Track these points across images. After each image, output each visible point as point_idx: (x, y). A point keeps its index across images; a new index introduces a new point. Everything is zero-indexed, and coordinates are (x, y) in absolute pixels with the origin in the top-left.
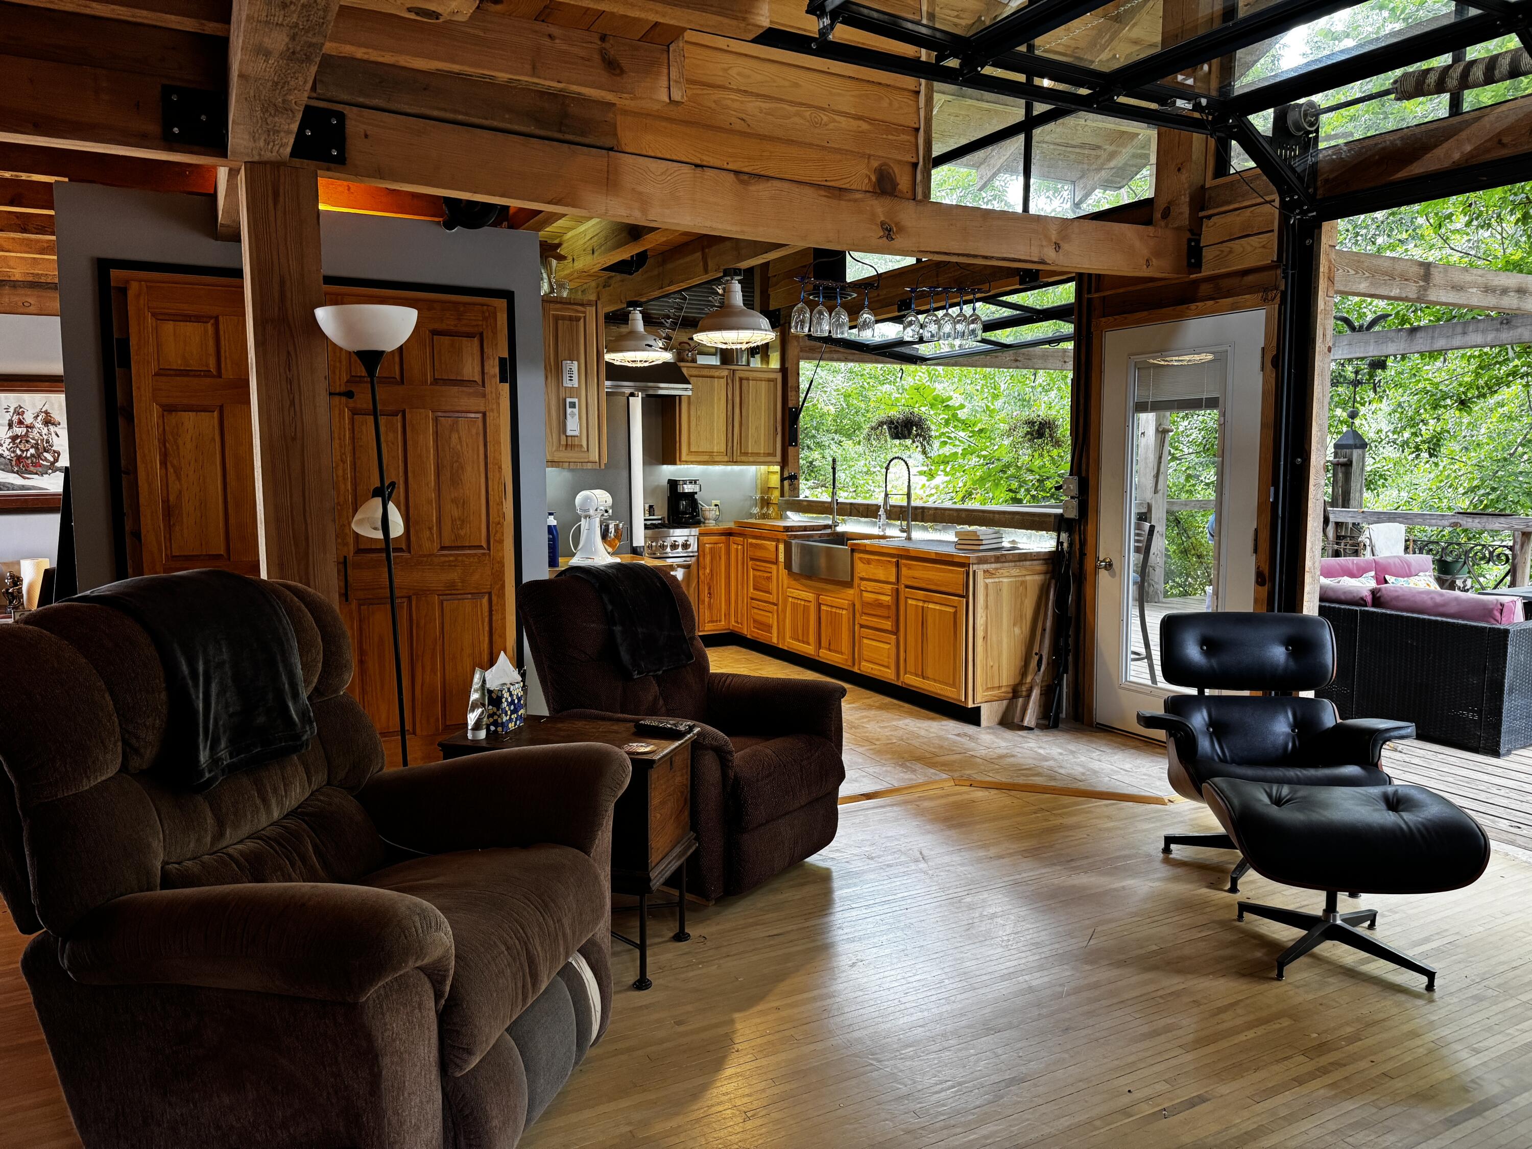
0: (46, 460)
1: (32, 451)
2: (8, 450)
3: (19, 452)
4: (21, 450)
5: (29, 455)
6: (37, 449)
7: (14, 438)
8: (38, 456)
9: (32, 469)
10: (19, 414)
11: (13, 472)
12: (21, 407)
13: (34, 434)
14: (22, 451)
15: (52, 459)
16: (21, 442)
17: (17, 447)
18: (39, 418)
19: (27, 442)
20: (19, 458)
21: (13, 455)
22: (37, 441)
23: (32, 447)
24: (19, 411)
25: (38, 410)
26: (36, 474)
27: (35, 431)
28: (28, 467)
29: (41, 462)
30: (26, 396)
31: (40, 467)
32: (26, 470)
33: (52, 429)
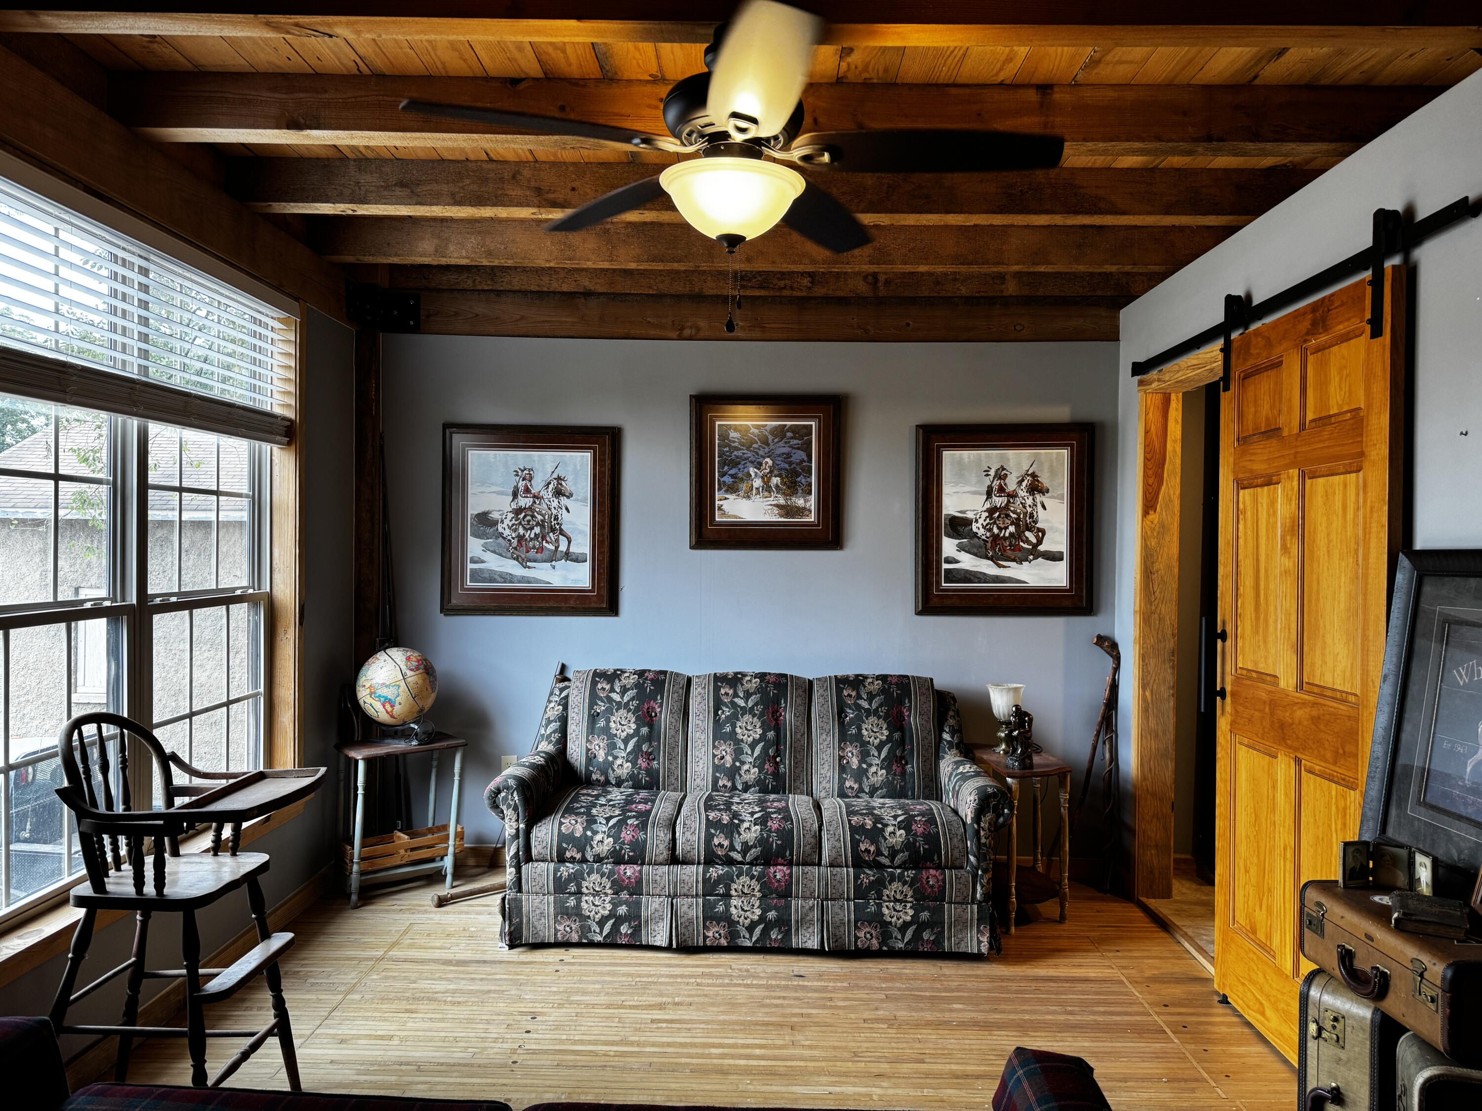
0: (1027, 541)
1: (1012, 529)
2: (984, 527)
4: (998, 528)
5: (1007, 535)
6: (1017, 526)
7: (991, 511)
8: (1018, 536)
9: (1009, 553)
10: (1000, 478)
11: (987, 558)
12: (1004, 469)
13: (1017, 505)
14: (1000, 529)
15: (1034, 541)
16: (999, 516)
17: (995, 523)
18: (1024, 484)
19: (1007, 516)
20: (996, 538)
21: (988, 534)
22: (1018, 514)
23: (1012, 524)
24: (1001, 474)
25: (1023, 473)
26: (1013, 560)
27: (1018, 501)
28: (1005, 551)
29: (1021, 544)
30: (1011, 453)
31: (1020, 550)
32: (1002, 555)
33: (1039, 498)
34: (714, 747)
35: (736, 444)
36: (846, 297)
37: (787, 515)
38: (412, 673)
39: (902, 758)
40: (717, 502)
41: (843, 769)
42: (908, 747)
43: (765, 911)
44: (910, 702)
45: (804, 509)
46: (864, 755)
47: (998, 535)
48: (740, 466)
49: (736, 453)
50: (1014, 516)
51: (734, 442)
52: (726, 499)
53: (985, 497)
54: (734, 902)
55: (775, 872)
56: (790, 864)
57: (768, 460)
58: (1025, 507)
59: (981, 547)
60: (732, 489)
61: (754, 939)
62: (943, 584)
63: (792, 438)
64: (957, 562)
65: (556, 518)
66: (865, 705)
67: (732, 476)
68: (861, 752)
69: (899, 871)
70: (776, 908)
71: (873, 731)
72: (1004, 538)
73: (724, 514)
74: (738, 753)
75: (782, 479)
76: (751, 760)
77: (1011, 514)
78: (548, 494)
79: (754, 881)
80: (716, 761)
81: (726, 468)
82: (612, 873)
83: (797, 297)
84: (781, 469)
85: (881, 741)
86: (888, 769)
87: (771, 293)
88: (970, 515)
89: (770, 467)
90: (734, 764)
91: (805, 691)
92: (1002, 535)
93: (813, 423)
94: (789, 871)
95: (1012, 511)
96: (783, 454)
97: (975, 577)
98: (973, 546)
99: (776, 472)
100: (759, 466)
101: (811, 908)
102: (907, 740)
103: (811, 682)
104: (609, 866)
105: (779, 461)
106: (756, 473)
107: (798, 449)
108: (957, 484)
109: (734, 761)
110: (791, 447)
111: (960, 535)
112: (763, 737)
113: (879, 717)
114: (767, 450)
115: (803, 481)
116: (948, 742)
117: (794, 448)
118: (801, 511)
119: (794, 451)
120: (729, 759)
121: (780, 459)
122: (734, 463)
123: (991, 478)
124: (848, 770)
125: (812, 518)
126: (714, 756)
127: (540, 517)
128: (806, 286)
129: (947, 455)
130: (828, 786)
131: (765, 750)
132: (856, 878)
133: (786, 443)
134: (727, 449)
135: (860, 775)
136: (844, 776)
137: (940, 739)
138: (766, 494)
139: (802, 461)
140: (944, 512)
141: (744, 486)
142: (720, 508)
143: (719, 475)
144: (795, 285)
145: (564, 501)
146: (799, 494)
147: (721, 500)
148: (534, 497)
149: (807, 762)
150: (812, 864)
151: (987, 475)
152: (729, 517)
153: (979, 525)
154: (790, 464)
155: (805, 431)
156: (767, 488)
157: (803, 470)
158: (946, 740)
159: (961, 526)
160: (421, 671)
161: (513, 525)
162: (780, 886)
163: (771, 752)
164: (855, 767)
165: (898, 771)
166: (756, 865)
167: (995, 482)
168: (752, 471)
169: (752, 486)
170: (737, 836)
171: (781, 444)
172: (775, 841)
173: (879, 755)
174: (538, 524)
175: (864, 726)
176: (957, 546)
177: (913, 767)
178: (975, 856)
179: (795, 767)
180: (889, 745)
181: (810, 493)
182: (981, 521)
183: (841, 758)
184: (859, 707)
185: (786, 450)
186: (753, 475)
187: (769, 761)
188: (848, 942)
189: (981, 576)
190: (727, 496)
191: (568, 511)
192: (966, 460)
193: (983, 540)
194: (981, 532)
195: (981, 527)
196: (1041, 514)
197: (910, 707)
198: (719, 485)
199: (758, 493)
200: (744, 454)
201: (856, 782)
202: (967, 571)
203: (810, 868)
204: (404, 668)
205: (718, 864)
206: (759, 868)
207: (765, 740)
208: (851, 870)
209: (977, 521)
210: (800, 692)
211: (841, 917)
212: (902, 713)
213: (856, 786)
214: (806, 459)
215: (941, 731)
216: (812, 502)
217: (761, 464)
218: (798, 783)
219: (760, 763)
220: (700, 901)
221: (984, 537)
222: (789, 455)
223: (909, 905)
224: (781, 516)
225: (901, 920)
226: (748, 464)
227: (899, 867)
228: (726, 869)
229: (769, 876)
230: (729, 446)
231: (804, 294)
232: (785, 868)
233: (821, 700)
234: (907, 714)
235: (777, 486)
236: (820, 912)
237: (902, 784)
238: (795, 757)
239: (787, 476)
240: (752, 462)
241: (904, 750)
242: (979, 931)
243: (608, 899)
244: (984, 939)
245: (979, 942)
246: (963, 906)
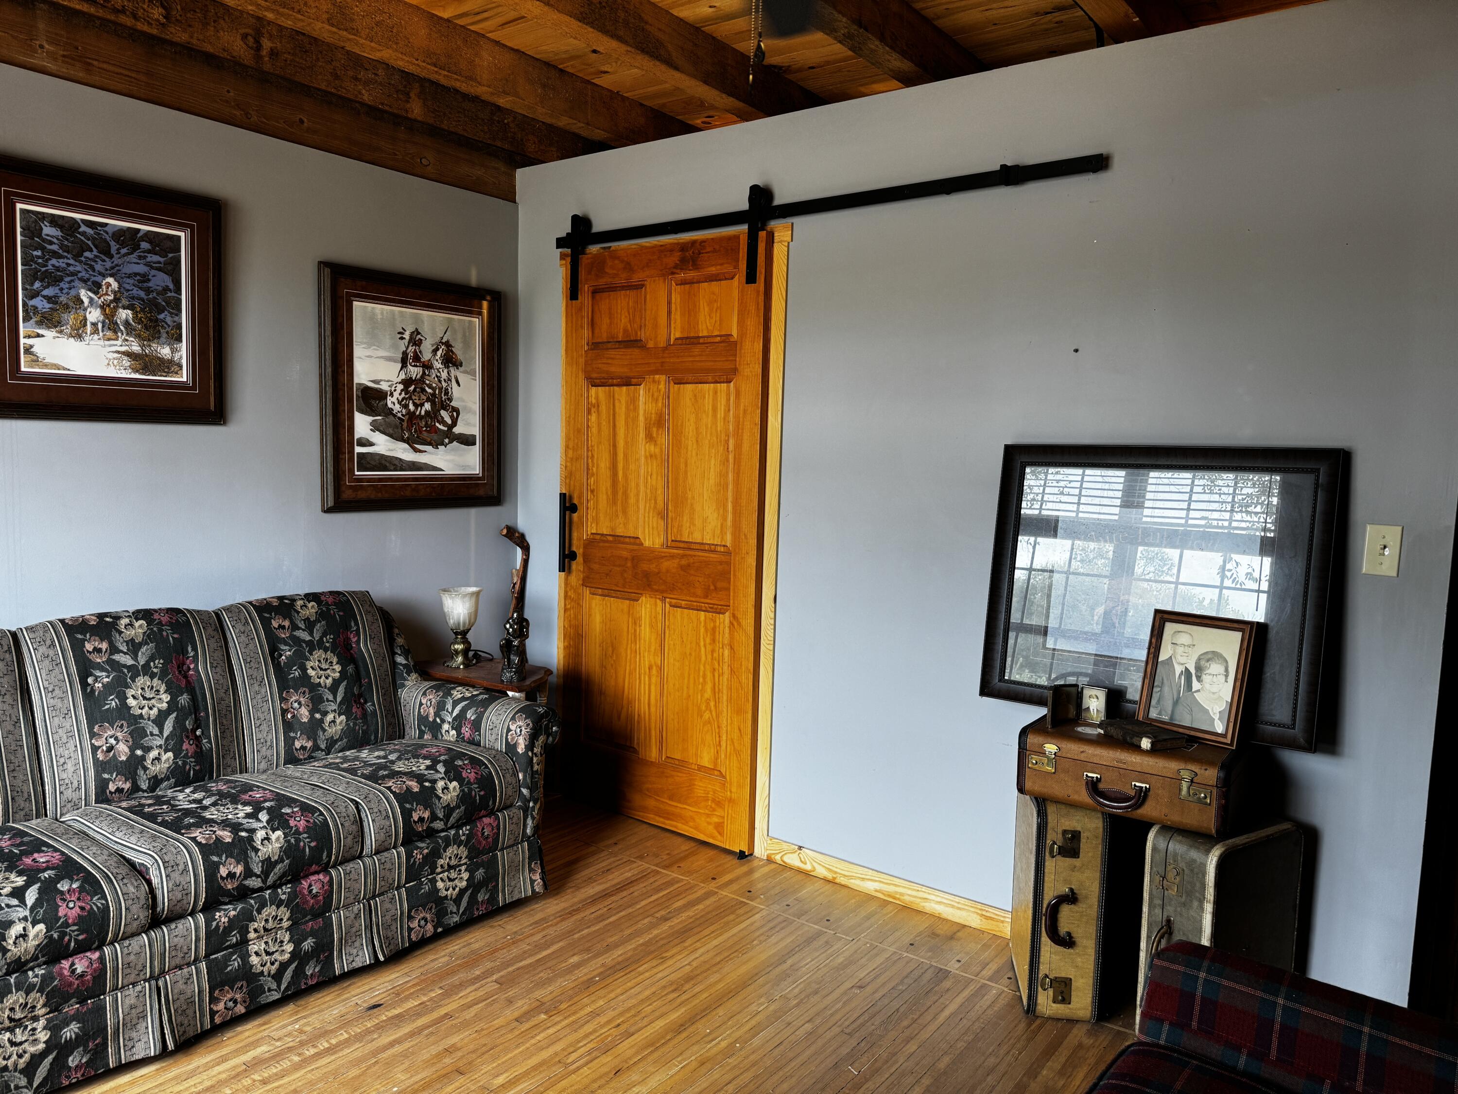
0: (443, 422)
1: (428, 406)
2: (399, 403)
4: (415, 404)
5: (423, 413)
6: (433, 403)
7: (407, 383)
8: (433, 415)
9: (425, 435)
10: (415, 344)
11: (403, 440)
12: (419, 333)
13: (431, 380)
15: (449, 421)
16: (415, 390)
17: (410, 398)
18: (439, 353)
19: (423, 390)
20: (411, 415)
21: (404, 411)
22: (434, 389)
23: (428, 400)
24: (416, 340)
25: (438, 340)
26: (429, 444)
27: (434, 373)
28: (421, 432)
29: (437, 424)
30: (425, 314)
31: (436, 433)
32: (418, 437)
33: (453, 372)
34: (93, 735)
35: (54, 247)
36: (219, 57)
37: (145, 369)
39: (360, 695)
40: (23, 341)
41: (288, 726)
42: (365, 681)
43: (297, 942)
44: (357, 624)
45: (171, 362)
46: (316, 702)
47: (414, 413)
48: (62, 285)
49: (54, 261)
50: (429, 391)
51: (51, 243)
52: (39, 336)
53: (400, 365)
54: (253, 948)
55: (310, 885)
56: (325, 869)
57: (110, 280)
58: (440, 381)
59: (397, 427)
60: (50, 321)
61: (283, 987)
62: (357, 473)
63: (149, 251)
64: (371, 444)
66: (305, 636)
67: (49, 299)
68: (312, 699)
69: (453, 832)
70: (313, 933)
71: (321, 669)
72: (420, 417)
73: (36, 360)
74: (137, 736)
75: (135, 313)
76: (160, 741)
77: (427, 388)
79: (282, 909)
80: (100, 756)
81: (37, 285)
82: (46, 979)
84: (133, 298)
85: (334, 680)
86: (347, 713)
88: (384, 386)
89: (115, 293)
90: (132, 754)
91: (216, 630)
92: (418, 413)
93: (182, 234)
94: (328, 878)
95: (427, 385)
96: (136, 274)
97: (390, 463)
98: (389, 425)
99: (125, 302)
100: (96, 288)
101: (357, 916)
102: (363, 673)
103: (217, 614)
104: (40, 972)
105: (129, 283)
106: (91, 300)
107: (159, 269)
108: (369, 345)
109: (132, 749)
110: (147, 264)
111: (373, 411)
112: (173, 705)
113: (326, 650)
114: (108, 264)
115: (169, 320)
116: (405, 666)
117: (152, 268)
118: (169, 366)
119: (153, 272)
120: (123, 750)
121: (131, 281)
122: (53, 279)
123: (406, 342)
124: (297, 726)
125: (184, 377)
126: (95, 749)
128: (158, 20)
129: (358, 306)
130: (269, 753)
131: (179, 723)
132: (409, 855)
133: (140, 257)
134: (39, 253)
135: (314, 728)
136: (292, 735)
137: (394, 664)
138: (109, 334)
139: (166, 289)
140: (356, 380)
141: (70, 318)
142: (28, 350)
143: (24, 295)
146: (163, 339)
147: (29, 337)
149: (237, 728)
150: (353, 858)
151: (402, 338)
152: (46, 366)
153: (394, 399)
154: (148, 291)
155: (169, 244)
156: (111, 325)
157: (168, 303)
158: (401, 664)
159: (375, 399)
162: (317, 902)
163: (189, 724)
164: (305, 720)
165: (359, 713)
166: (280, 886)
167: (410, 348)
168: (85, 295)
169: (85, 319)
170: (253, 854)
171: (133, 258)
172: (307, 844)
173: (335, 697)
175: (309, 664)
176: (371, 424)
177: (374, 705)
178: (528, 788)
179: (223, 738)
180: (345, 683)
181: (179, 339)
182: (396, 394)
183: (284, 712)
184: (297, 641)
185: (141, 269)
186: (86, 301)
187: (187, 737)
188: (401, 941)
189: (397, 462)
190: (41, 332)
192: (379, 317)
193: (399, 418)
194: (397, 408)
195: (396, 402)
196: (455, 391)
197: (358, 630)
198: (26, 311)
199: (95, 331)
200: (68, 265)
201: (309, 739)
202: (382, 456)
203: (351, 865)
205: (226, 904)
206: (287, 889)
207: (177, 709)
208: (402, 849)
209: (392, 395)
210: (210, 630)
211: (393, 912)
212: (348, 639)
213: (309, 744)
214: (171, 286)
215: (394, 654)
216: (183, 352)
217: (99, 286)
218: (228, 760)
219: (174, 744)
220: (203, 965)
221: (399, 415)
222: (144, 278)
223: (463, 868)
224: (136, 371)
225: (457, 889)
226: (77, 283)
227: (452, 828)
228: (240, 907)
229: (303, 895)
230: (43, 249)
231: (155, 32)
232: (321, 876)
233: (243, 638)
234: (354, 640)
235: (127, 323)
236: (368, 916)
237: (365, 728)
238: (221, 724)
239: (142, 310)
240: (85, 281)
241: (360, 686)
242: (531, 870)
243: (42, 1022)
244: (537, 877)
245: (532, 882)
246: (515, 848)
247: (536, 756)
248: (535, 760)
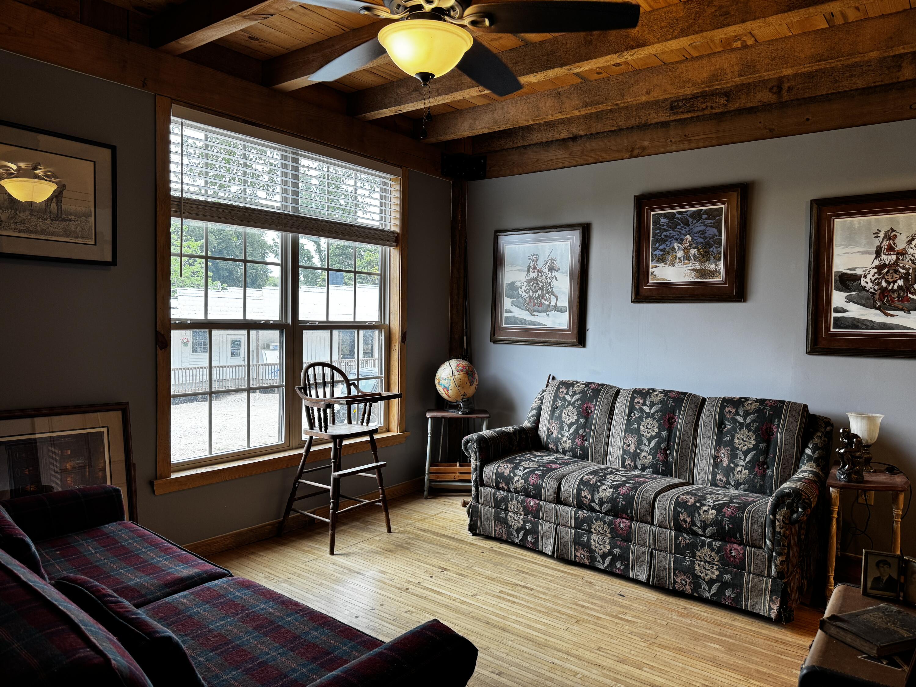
1: (901, 282)
2: (872, 282)
3: (884, 284)
4: (887, 282)
5: (895, 287)
6: (906, 280)
7: (880, 268)
8: (907, 288)
9: (897, 304)
10: (890, 239)
11: (875, 308)
12: (893, 230)
14: (888, 283)
16: (888, 272)
17: (883, 278)
18: (914, 243)
19: (896, 271)
20: (884, 291)
21: (876, 288)
22: (908, 270)
23: (901, 278)
24: (891, 235)
25: (913, 233)
26: (902, 310)
27: (907, 258)
28: (893, 302)
29: (910, 295)
30: (901, 217)
31: (908, 301)
32: (890, 305)
34: (625, 437)
35: (665, 227)
36: (755, 107)
37: (702, 276)
38: (458, 373)
39: (764, 463)
40: (650, 270)
41: (716, 465)
42: (771, 456)
43: (613, 547)
44: (779, 421)
45: (715, 271)
46: (733, 457)
47: (886, 288)
48: (667, 243)
49: (664, 233)
50: (903, 271)
51: (664, 225)
52: (657, 267)
53: (874, 256)
54: (593, 537)
55: (620, 523)
56: (631, 519)
57: (688, 236)
58: (914, 263)
59: (869, 299)
60: (661, 260)
61: (606, 565)
62: (832, 330)
63: (706, 219)
64: (845, 311)
65: (550, 285)
66: (741, 420)
67: (662, 250)
68: (731, 455)
69: (709, 540)
70: (619, 547)
71: (743, 440)
72: (893, 291)
73: (655, 278)
74: (640, 443)
75: (698, 250)
76: (647, 449)
77: (900, 270)
78: (545, 270)
79: (606, 525)
80: (625, 447)
81: (657, 245)
82: (523, 502)
83: (716, 114)
84: (698, 243)
85: (748, 448)
86: (751, 470)
87: (696, 114)
88: (859, 272)
89: (690, 242)
90: (635, 451)
91: (696, 406)
92: (890, 288)
93: (723, 206)
94: (629, 524)
95: (901, 267)
96: (699, 231)
97: (862, 324)
98: (862, 298)
99: (694, 245)
100: (681, 241)
101: (644, 553)
102: (771, 450)
103: (704, 400)
104: (522, 497)
105: (696, 236)
106: (679, 247)
107: (711, 226)
108: (847, 246)
109: (636, 448)
110: (706, 226)
111: (849, 289)
112: (658, 435)
113: (750, 430)
114: (687, 229)
115: (715, 251)
116: (808, 456)
117: (707, 226)
118: (713, 273)
119: (708, 228)
120: (633, 447)
121: (697, 235)
122: (663, 241)
123: (881, 239)
124: (720, 467)
125: (721, 279)
126: (624, 443)
127: (541, 284)
128: (723, 104)
129: (838, 223)
130: (704, 476)
131: (658, 444)
132: (676, 538)
133: (702, 223)
134: (658, 231)
135: (729, 471)
136: (717, 470)
137: (803, 452)
138: (686, 262)
139: (714, 235)
140: (835, 269)
141: (670, 257)
142: (652, 274)
143: (652, 250)
144: (714, 105)
145: (555, 273)
146: (711, 261)
147: (653, 268)
148: (539, 272)
149: (691, 457)
150: (647, 523)
151: (877, 237)
152: (659, 279)
153: (868, 280)
154: (705, 238)
155: (716, 213)
156: (687, 257)
157: (715, 242)
158: (807, 454)
159: (850, 281)
160: (464, 372)
161: (527, 289)
162: (623, 533)
163: (663, 446)
164: (725, 465)
165: (759, 472)
166: (610, 515)
167: (884, 242)
168: (676, 245)
169: (676, 256)
170: (596, 493)
171: (698, 224)
172: (621, 502)
173: (745, 458)
174: (540, 289)
175: (737, 436)
176: (846, 298)
177: (773, 472)
179: (681, 459)
180: (754, 452)
181: (720, 259)
182: (869, 277)
183: (716, 457)
184: (735, 421)
185: (702, 228)
186: (677, 248)
187: (661, 452)
188: (669, 583)
189: (868, 324)
190: (657, 265)
191: (557, 280)
192: (857, 226)
193: (871, 293)
194: (870, 285)
195: (869, 281)
197: (779, 425)
198: (652, 257)
199: (680, 261)
200: (670, 233)
201: (724, 476)
202: (855, 319)
203: (644, 525)
204: (454, 370)
205: (585, 509)
206: (610, 518)
207: (659, 437)
208: (673, 532)
209: (865, 277)
210: (692, 406)
211: (664, 564)
212: (771, 429)
213: (724, 479)
214: (717, 233)
215: (805, 446)
216: (721, 266)
217: (682, 240)
218: (682, 471)
219: (654, 452)
220: (573, 531)
221: (872, 290)
222: (704, 232)
223: (715, 567)
224: (697, 278)
225: (708, 577)
226: (674, 241)
227: (709, 537)
228: (589, 514)
229: (616, 525)
230: (660, 229)
231: (721, 110)
232: (627, 522)
233: (707, 413)
234: (775, 430)
235: (694, 255)
236: (649, 558)
237: (762, 483)
238: (681, 452)
239: (702, 248)
240: (676, 239)
241: (767, 457)
242: (771, 600)
243: (521, 517)
244: (775, 608)
245: (770, 609)
246: (761, 578)
247: (778, 521)
248: (777, 523)
